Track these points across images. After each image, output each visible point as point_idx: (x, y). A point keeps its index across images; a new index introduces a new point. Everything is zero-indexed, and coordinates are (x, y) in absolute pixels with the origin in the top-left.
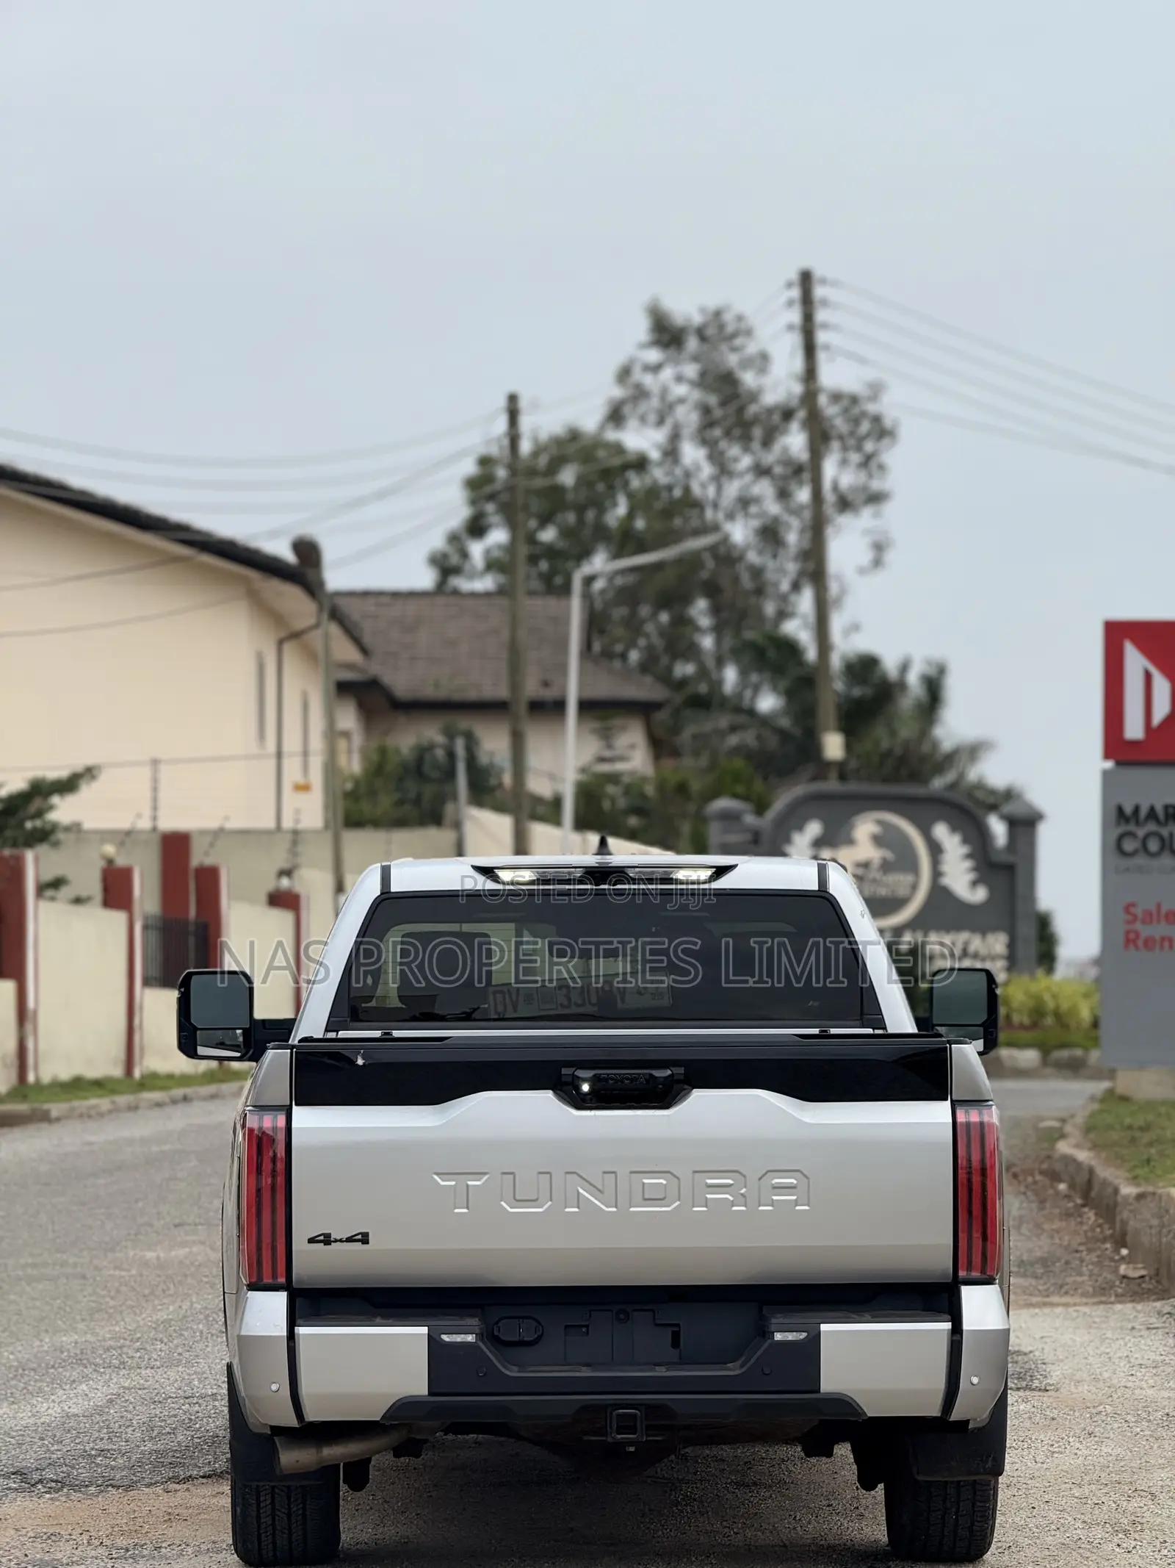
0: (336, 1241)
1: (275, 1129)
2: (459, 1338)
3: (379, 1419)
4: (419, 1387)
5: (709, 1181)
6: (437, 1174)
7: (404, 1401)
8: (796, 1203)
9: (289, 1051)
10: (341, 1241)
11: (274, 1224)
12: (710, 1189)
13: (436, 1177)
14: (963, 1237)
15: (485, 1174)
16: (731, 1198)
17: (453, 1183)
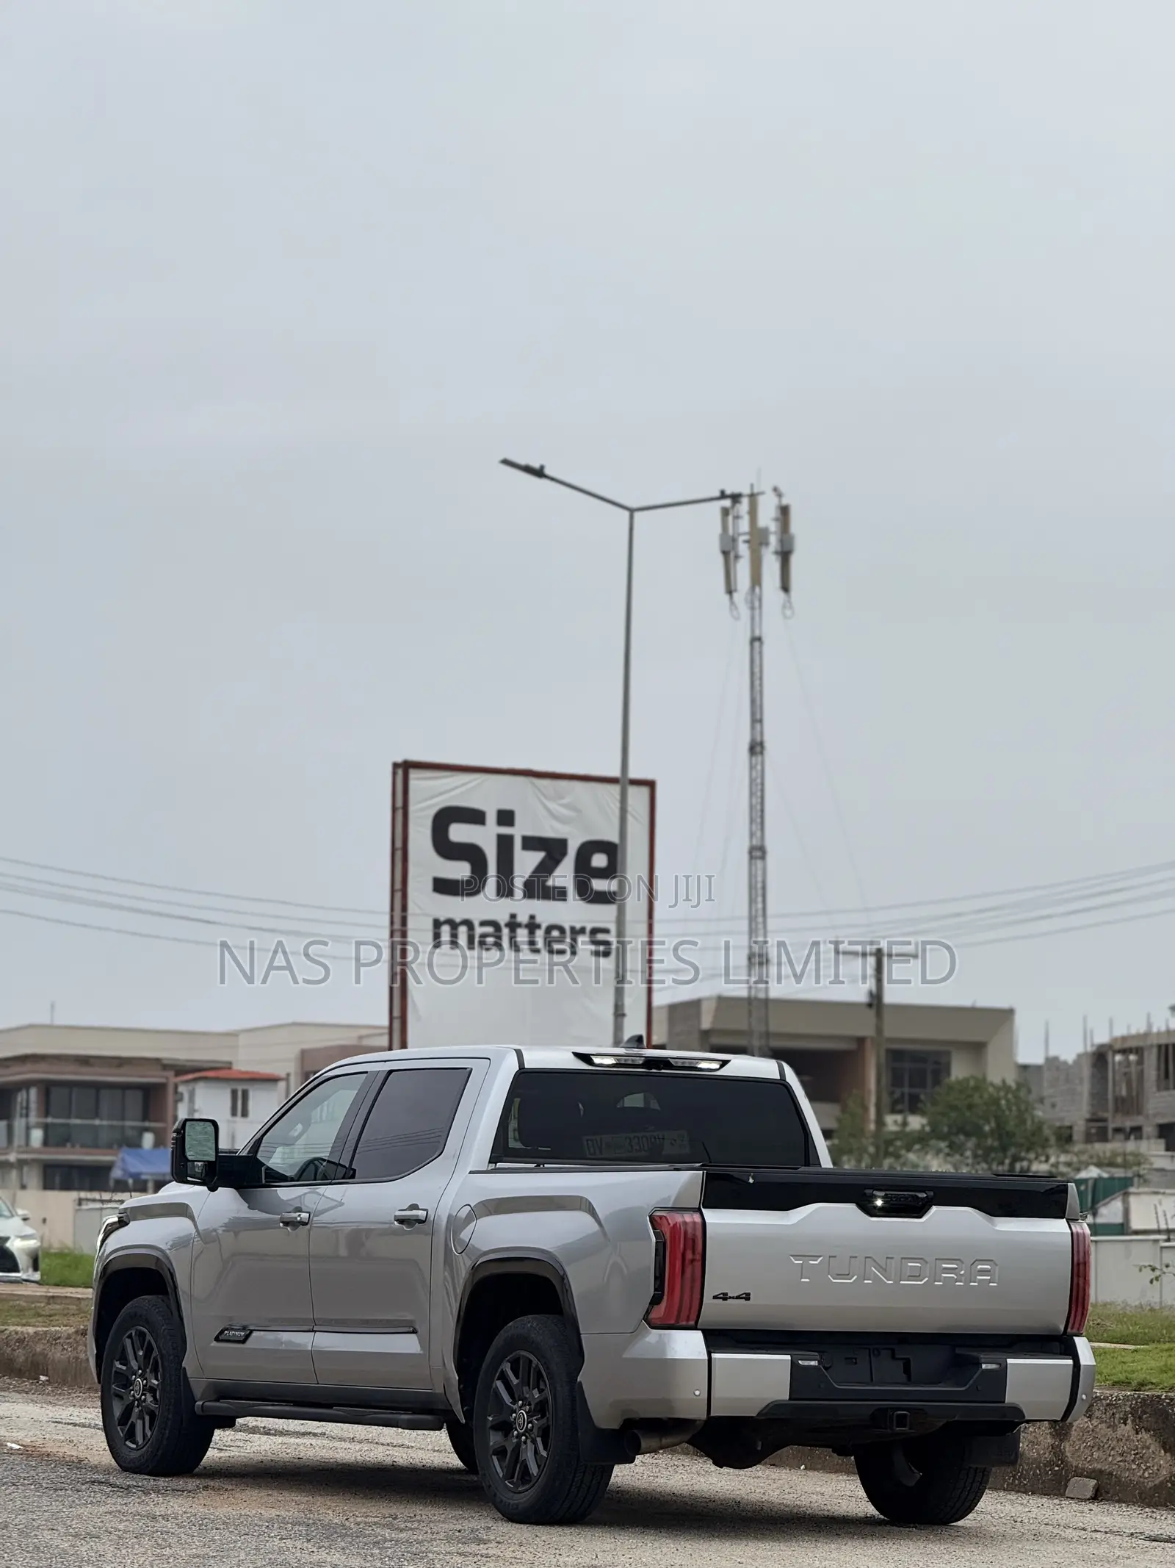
0: (730, 1298)
1: (694, 1223)
2: (806, 1363)
3: (754, 1415)
4: (784, 1394)
5: (944, 1266)
6: (792, 1256)
7: (776, 1403)
8: (990, 1281)
9: (702, 1172)
10: (733, 1298)
11: (692, 1288)
12: (945, 1271)
13: (792, 1258)
14: (1074, 1306)
15: (820, 1256)
16: (956, 1277)
17: (801, 1262)
